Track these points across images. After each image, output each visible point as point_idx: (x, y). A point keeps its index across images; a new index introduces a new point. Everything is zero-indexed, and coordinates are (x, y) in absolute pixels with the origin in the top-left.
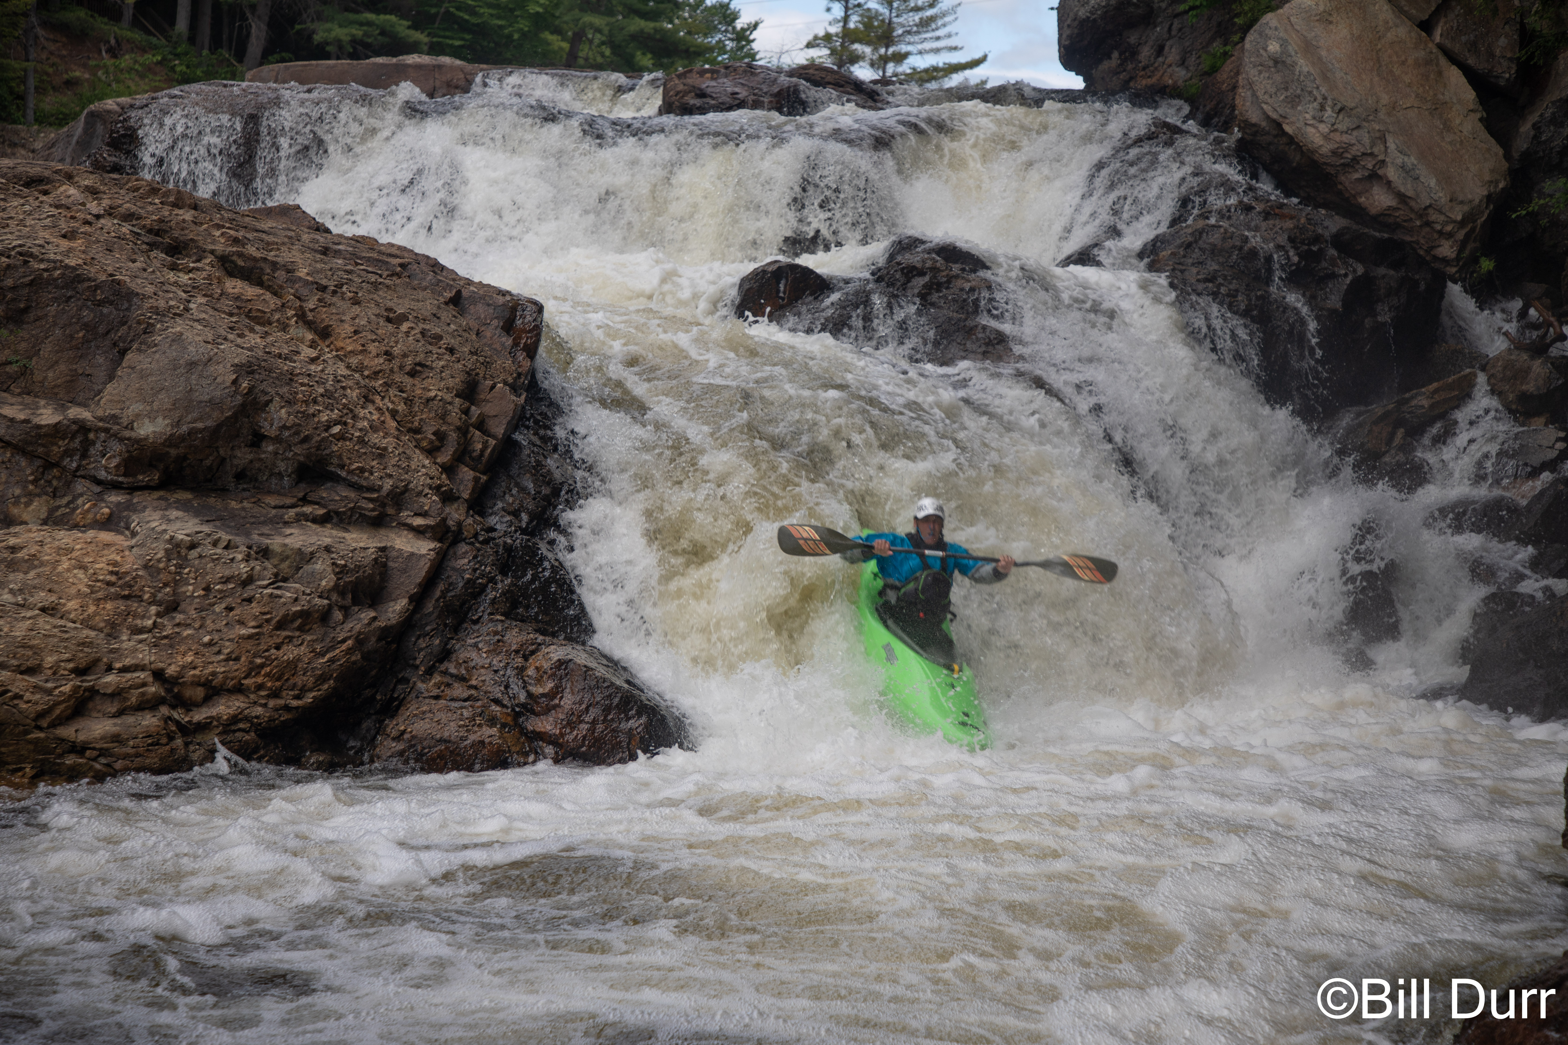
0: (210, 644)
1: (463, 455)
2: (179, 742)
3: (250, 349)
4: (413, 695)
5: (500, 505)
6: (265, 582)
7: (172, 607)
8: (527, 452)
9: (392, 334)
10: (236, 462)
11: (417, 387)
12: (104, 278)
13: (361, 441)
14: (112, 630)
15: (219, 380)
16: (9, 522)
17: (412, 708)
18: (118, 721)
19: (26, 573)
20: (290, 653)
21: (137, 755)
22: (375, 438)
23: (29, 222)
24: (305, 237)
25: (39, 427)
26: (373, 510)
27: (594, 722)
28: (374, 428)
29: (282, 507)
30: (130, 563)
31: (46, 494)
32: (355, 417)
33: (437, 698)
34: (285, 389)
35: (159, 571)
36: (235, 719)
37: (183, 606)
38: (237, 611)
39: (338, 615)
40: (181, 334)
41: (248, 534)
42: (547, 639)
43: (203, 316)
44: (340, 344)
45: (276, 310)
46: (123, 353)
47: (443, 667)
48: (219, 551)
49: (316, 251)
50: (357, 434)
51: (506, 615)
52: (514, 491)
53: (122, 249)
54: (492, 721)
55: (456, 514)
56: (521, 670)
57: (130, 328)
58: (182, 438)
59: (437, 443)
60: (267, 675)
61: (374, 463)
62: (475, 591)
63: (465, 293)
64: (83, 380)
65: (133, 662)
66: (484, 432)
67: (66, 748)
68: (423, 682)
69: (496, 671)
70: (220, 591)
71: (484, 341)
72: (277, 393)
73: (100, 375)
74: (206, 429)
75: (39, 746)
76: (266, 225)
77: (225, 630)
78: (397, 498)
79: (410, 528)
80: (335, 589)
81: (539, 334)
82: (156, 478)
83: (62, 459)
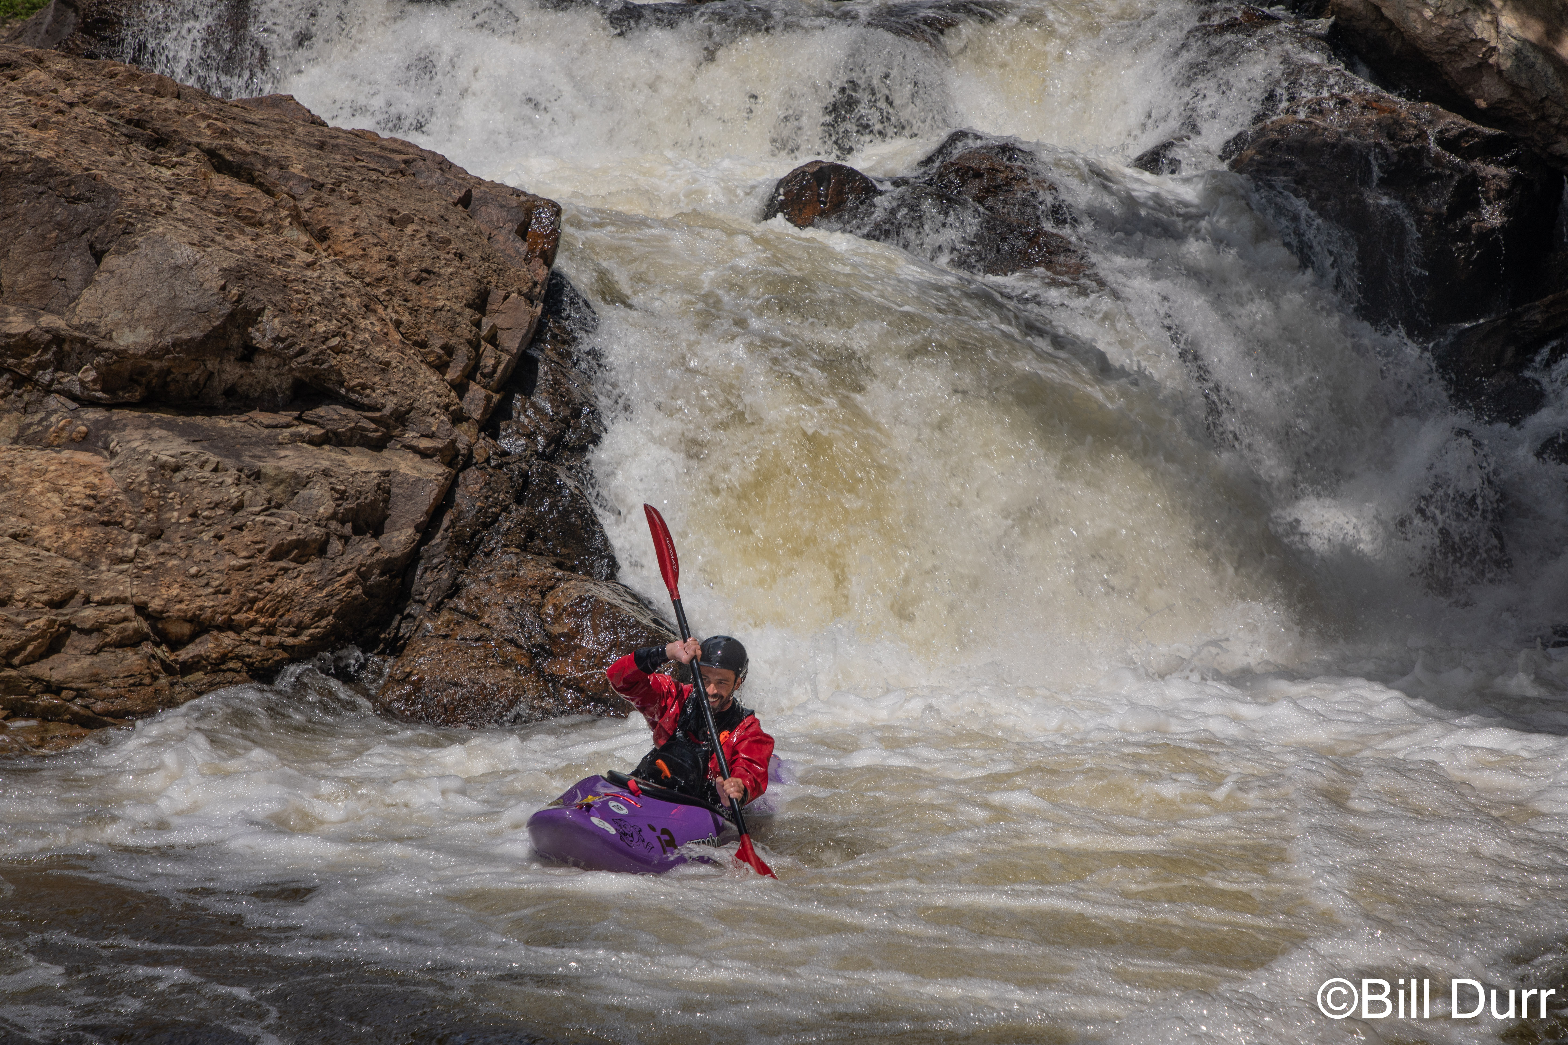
0: (198, 575)
1: (473, 371)
2: (163, 682)
3: (240, 252)
4: (420, 634)
5: (514, 427)
6: (258, 509)
7: (156, 535)
8: (544, 369)
9: (396, 238)
10: (224, 377)
11: (423, 296)
12: (79, 172)
13: (362, 354)
14: (90, 559)
15: (206, 285)
17: (419, 648)
18: (96, 659)
20: (284, 585)
21: (118, 696)
22: (378, 352)
24: (300, 130)
25: (9, 336)
26: (376, 431)
28: (376, 340)
29: (275, 427)
30: (109, 485)
31: (17, 410)
32: (355, 328)
33: (445, 637)
34: (279, 297)
35: (141, 495)
36: (224, 658)
37: (168, 533)
38: (226, 540)
39: (336, 545)
40: (164, 235)
41: (238, 456)
42: (567, 574)
43: (188, 215)
44: (338, 248)
45: (268, 210)
46: (100, 255)
47: (452, 604)
48: (207, 474)
49: (311, 145)
50: (358, 347)
51: (522, 547)
52: (530, 412)
53: (98, 141)
54: (507, 662)
55: (464, 436)
56: (538, 608)
57: (108, 227)
58: (167, 350)
59: (445, 358)
60: (260, 611)
61: (377, 379)
62: (487, 521)
63: (475, 193)
64: (56, 285)
65: (114, 594)
66: (496, 346)
67: (40, 687)
68: (430, 620)
69: (510, 609)
70: (208, 518)
71: (496, 247)
72: (270, 301)
73: (76, 279)
74: (192, 339)
75: (10, 685)
76: (256, 116)
77: (213, 560)
78: (401, 418)
79: (415, 450)
80: (333, 516)
81: (557, 239)
82: (138, 394)
83: (34, 372)
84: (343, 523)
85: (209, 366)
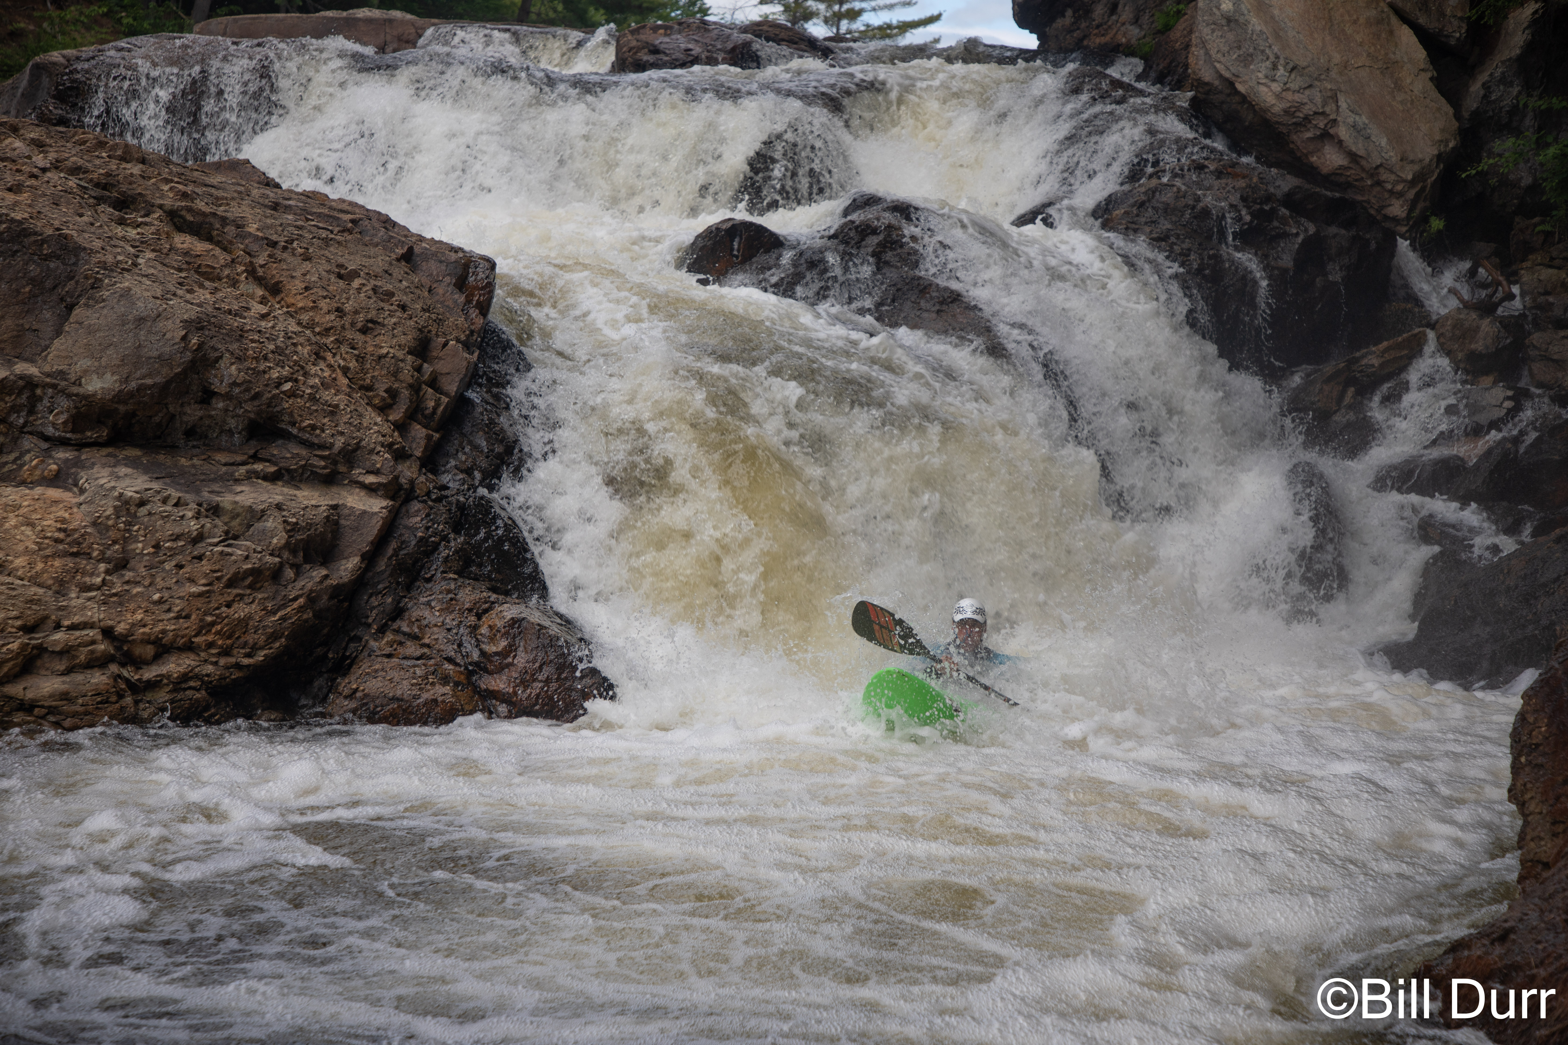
0: (160, 602)
1: (415, 413)
2: (128, 700)
3: (200, 305)
4: (366, 653)
5: (453, 463)
6: (216, 540)
7: (122, 565)
8: (480, 410)
9: (343, 291)
10: (185, 418)
11: (369, 344)
12: (50, 232)
13: (313, 398)
14: (61, 587)
15: (168, 336)
17: (365, 666)
18: (66, 679)
20: (240, 611)
21: (86, 713)
22: (326, 395)
24: (255, 192)
26: (324, 468)
27: (547, 681)
28: (325, 385)
29: (233, 464)
30: (79, 520)
32: (306, 374)
33: (389, 656)
34: (235, 346)
35: (108, 528)
36: (185, 677)
37: (132, 563)
38: (187, 569)
39: (289, 573)
40: (130, 289)
41: (198, 492)
42: (501, 597)
43: (152, 271)
44: (290, 300)
45: (226, 266)
46: (70, 308)
47: (395, 626)
48: (168, 508)
49: (266, 206)
50: (308, 391)
51: (460, 573)
52: (467, 449)
53: (68, 203)
54: (445, 680)
55: (408, 471)
56: (474, 629)
57: (77, 282)
58: (131, 395)
59: (389, 401)
60: (218, 633)
61: (326, 420)
62: (427, 549)
63: (417, 250)
64: (29, 336)
65: (82, 619)
66: (436, 390)
67: (14, 705)
68: (375, 640)
69: (449, 630)
70: (170, 549)
71: (436, 298)
72: (227, 350)
73: (47, 330)
74: (155, 385)
76: (216, 179)
77: (175, 588)
78: (348, 456)
79: (362, 485)
80: (286, 547)
81: (491, 292)
82: (105, 434)
83: (9, 415)
85: (171, 409)
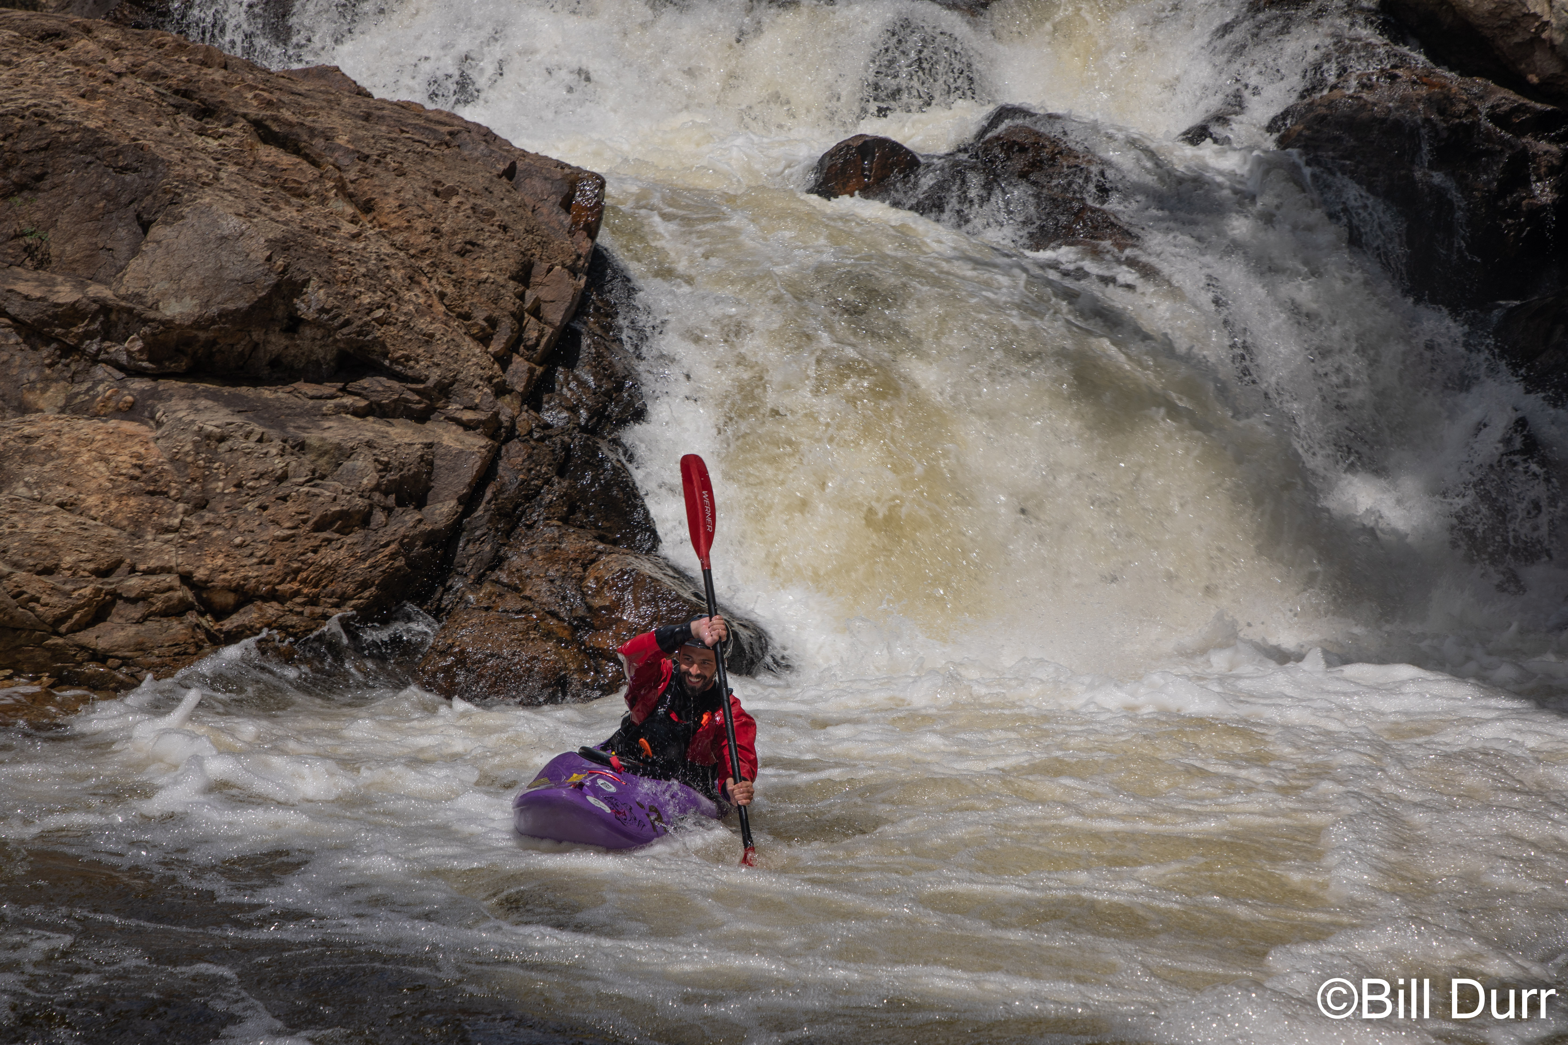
0: (242, 545)
1: (516, 344)
3: (286, 223)
4: (462, 606)
5: (557, 399)
6: (302, 480)
7: (201, 505)
8: (587, 341)
9: (441, 209)
10: (270, 347)
11: (467, 268)
12: (126, 142)
13: (406, 325)
14: (136, 528)
15: (252, 256)
16: (23, 409)
17: (461, 620)
18: (142, 628)
19: (43, 465)
20: (328, 556)
21: (163, 665)
22: (422, 324)
23: (45, 80)
24: (346, 101)
25: (56, 305)
26: (419, 402)
28: (420, 312)
29: (320, 398)
30: (155, 455)
31: (64, 379)
32: (399, 300)
33: (487, 609)
34: (323, 269)
35: (186, 465)
37: (213, 503)
38: (270, 511)
39: (379, 517)
40: (211, 205)
41: (282, 427)
42: (608, 547)
43: (235, 186)
44: (383, 220)
45: (314, 181)
46: (147, 226)
47: (494, 576)
48: (252, 445)
49: (357, 116)
50: (402, 319)
51: (564, 520)
52: (573, 385)
53: (145, 111)
54: (548, 635)
55: (507, 408)
56: (580, 580)
57: (155, 197)
58: (212, 321)
59: (489, 330)
60: (304, 582)
61: (420, 351)
62: (529, 493)
63: (519, 165)
64: (103, 255)
65: (159, 563)
66: (539, 319)
67: (86, 655)
68: (472, 592)
69: (552, 581)
70: (252, 488)
71: (541, 219)
72: (315, 272)
73: (123, 249)
74: (238, 310)
75: (57, 653)
76: (303, 87)
77: (257, 530)
78: (445, 390)
79: (459, 422)
80: (377, 488)
81: (601, 212)
82: (184, 364)
83: (81, 342)
84: (386, 494)
85: (255, 336)
